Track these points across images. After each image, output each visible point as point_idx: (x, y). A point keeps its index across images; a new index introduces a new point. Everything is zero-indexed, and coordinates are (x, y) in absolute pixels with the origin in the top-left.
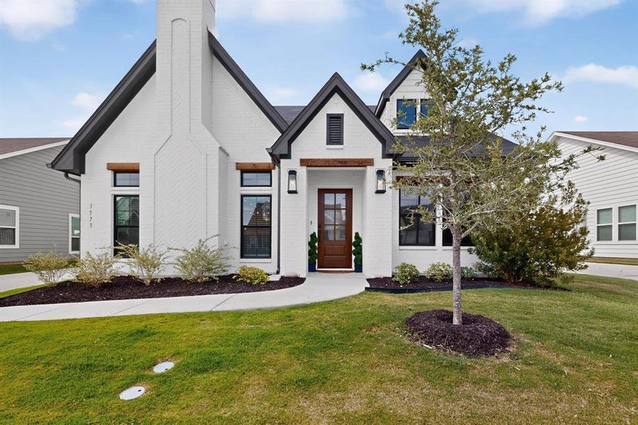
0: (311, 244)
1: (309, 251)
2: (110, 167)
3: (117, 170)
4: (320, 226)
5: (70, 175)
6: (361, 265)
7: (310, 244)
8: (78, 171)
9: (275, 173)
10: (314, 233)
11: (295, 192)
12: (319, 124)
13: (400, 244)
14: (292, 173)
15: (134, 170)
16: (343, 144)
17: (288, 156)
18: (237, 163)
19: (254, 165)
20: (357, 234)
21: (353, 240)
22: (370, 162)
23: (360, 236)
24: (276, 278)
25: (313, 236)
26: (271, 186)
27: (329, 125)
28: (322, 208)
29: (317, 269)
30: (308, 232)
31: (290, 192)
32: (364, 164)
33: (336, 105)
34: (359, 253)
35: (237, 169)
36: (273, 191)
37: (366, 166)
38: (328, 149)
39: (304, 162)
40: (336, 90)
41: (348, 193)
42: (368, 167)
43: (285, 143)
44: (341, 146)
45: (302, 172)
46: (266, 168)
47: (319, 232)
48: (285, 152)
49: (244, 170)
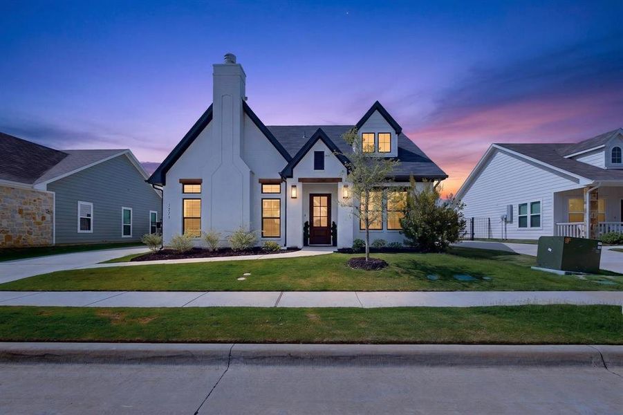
0: (305, 229)
1: (304, 233)
2: (181, 181)
3: (185, 183)
4: (310, 217)
5: (155, 186)
6: (336, 242)
8: (161, 184)
9: (283, 185)
11: (296, 198)
12: (310, 158)
14: (294, 187)
15: (198, 183)
18: (260, 179)
19: (270, 180)
21: (332, 226)
22: (340, 180)
23: (336, 223)
25: (306, 223)
26: (280, 193)
27: (316, 158)
28: (312, 206)
29: (309, 245)
30: (303, 221)
31: (292, 198)
32: (336, 181)
34: (335, 234)
35: (260, 182)
36: (281, 196)
38: (315, 172)
39: (300, 180)
40: (320, 137)
41: (329, 196)
42: (339, 183)
43: (290, 169)
44: (323, 170)
45: (299, 185)
46: (277, 182)
47: (310, 221)
48: (290, 175)
49: (264, 183)
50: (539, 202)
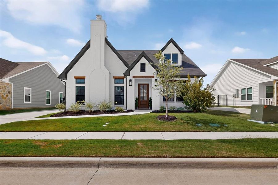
0: (136, 101)
1: (135, 103)
2: (75, 77)
3: (77, 78)
4: (139, 95)
5: (62, 80)
6: (151, 107)
8: (65, 79)
9: (125, 79)
11: (131, 86)
12: (138, 66)
13: (163, 101)
14: (130, 80)
15: (83, 78)
17: (129, 75)
19: (119, 77)
20: (150, 98)
21: (149, 100)
22: (153, 77)
24: (126, 110)
25: (137, 98)
26: (124, 83)
27: (141, 66)
28: (139, 90)
29: (138, 109)
30: (135, 97)
31: (130, 86)
32: (151, 77)
33: (143, 60)
34: (151, 103)
35: (114, 78)
36: (124, 85)
38: (141, 73)
39: (134, 77)
40: (143, 56)
41: (148, 85)
42: (153, 78)
43: (129, 72)
44: (145, 72)
45: (133, 80)
46: (122, 78)
47: (139, 97)
49: (116, 79)
50: (251, 88)
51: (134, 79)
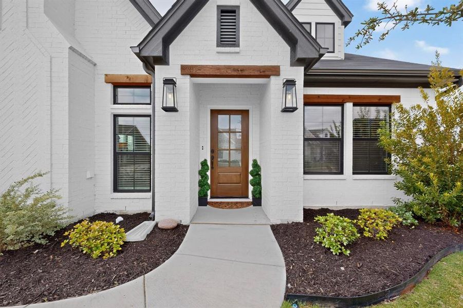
1: (200, 182)
4: (214, 151)
6: (260, 198)
7: (200, 173)
10: (206, 160)
12: (207, 20)
13: (305, 173)
14: (169, 82)
16: (238, 46)
18: (106, 75)
19: (128, 76)
20: (255, 161)
21: (251, 168)
22: (274, 71)
23: (259, 163)
25: (204, 164)
26: (150, 103)
27: (220, 22)
29: (209, 199)
31: (166, 109)
32: (267, 73)
34: (258, 184)
37: (268, 76)
38: (218, 53)
39: (187, 70)
42: (272, 78)
43: (159, 42)
44: (236, 50)
46: (143, 81)
47: (212, 158)
48: (158, 52)
51: (187, 79)
